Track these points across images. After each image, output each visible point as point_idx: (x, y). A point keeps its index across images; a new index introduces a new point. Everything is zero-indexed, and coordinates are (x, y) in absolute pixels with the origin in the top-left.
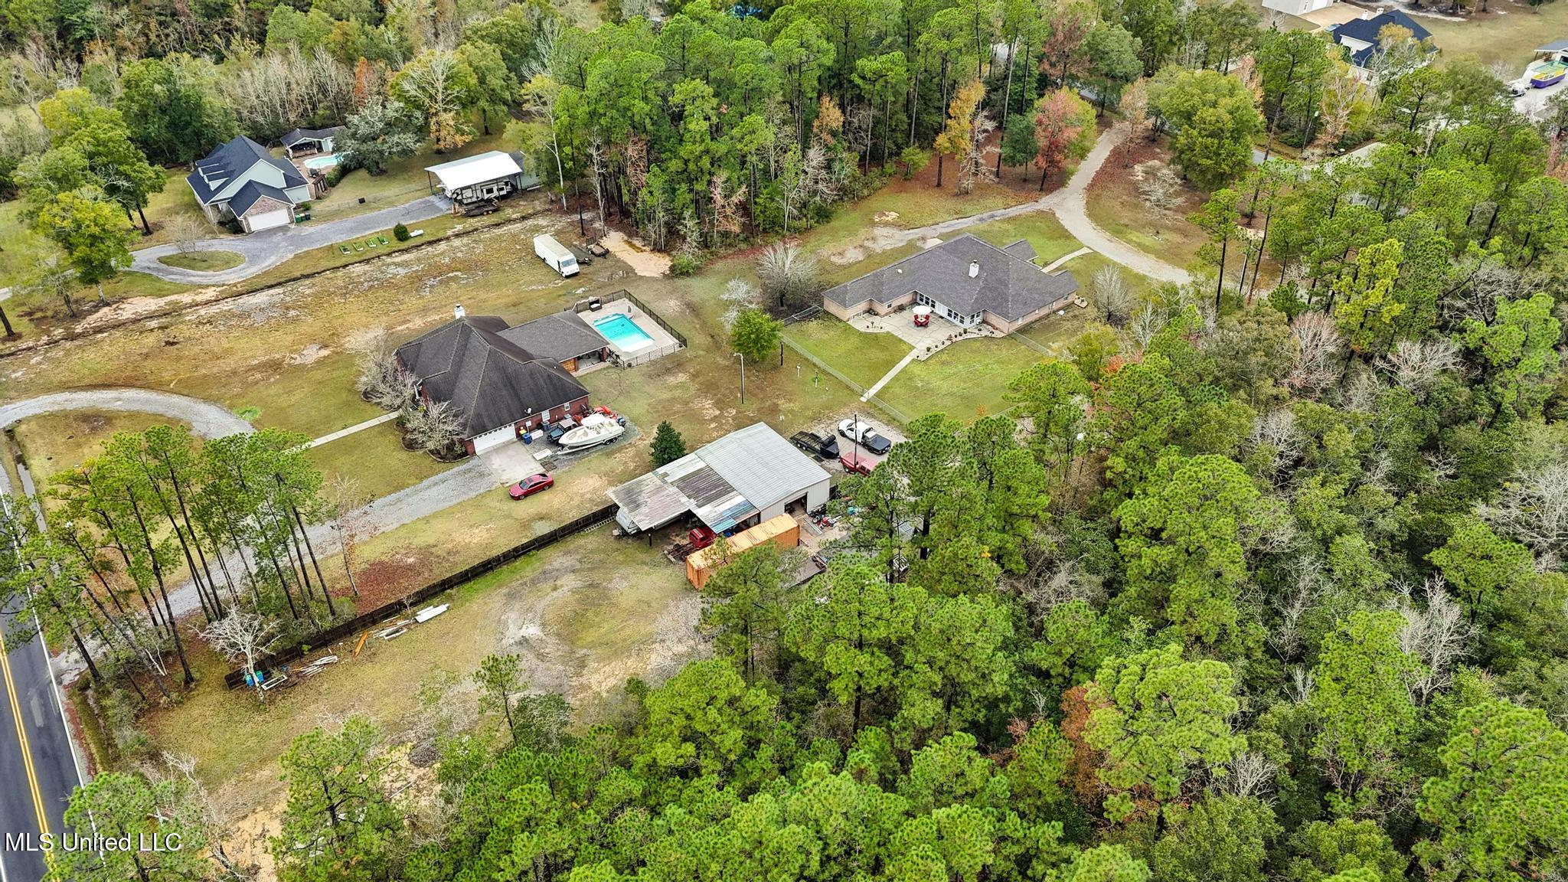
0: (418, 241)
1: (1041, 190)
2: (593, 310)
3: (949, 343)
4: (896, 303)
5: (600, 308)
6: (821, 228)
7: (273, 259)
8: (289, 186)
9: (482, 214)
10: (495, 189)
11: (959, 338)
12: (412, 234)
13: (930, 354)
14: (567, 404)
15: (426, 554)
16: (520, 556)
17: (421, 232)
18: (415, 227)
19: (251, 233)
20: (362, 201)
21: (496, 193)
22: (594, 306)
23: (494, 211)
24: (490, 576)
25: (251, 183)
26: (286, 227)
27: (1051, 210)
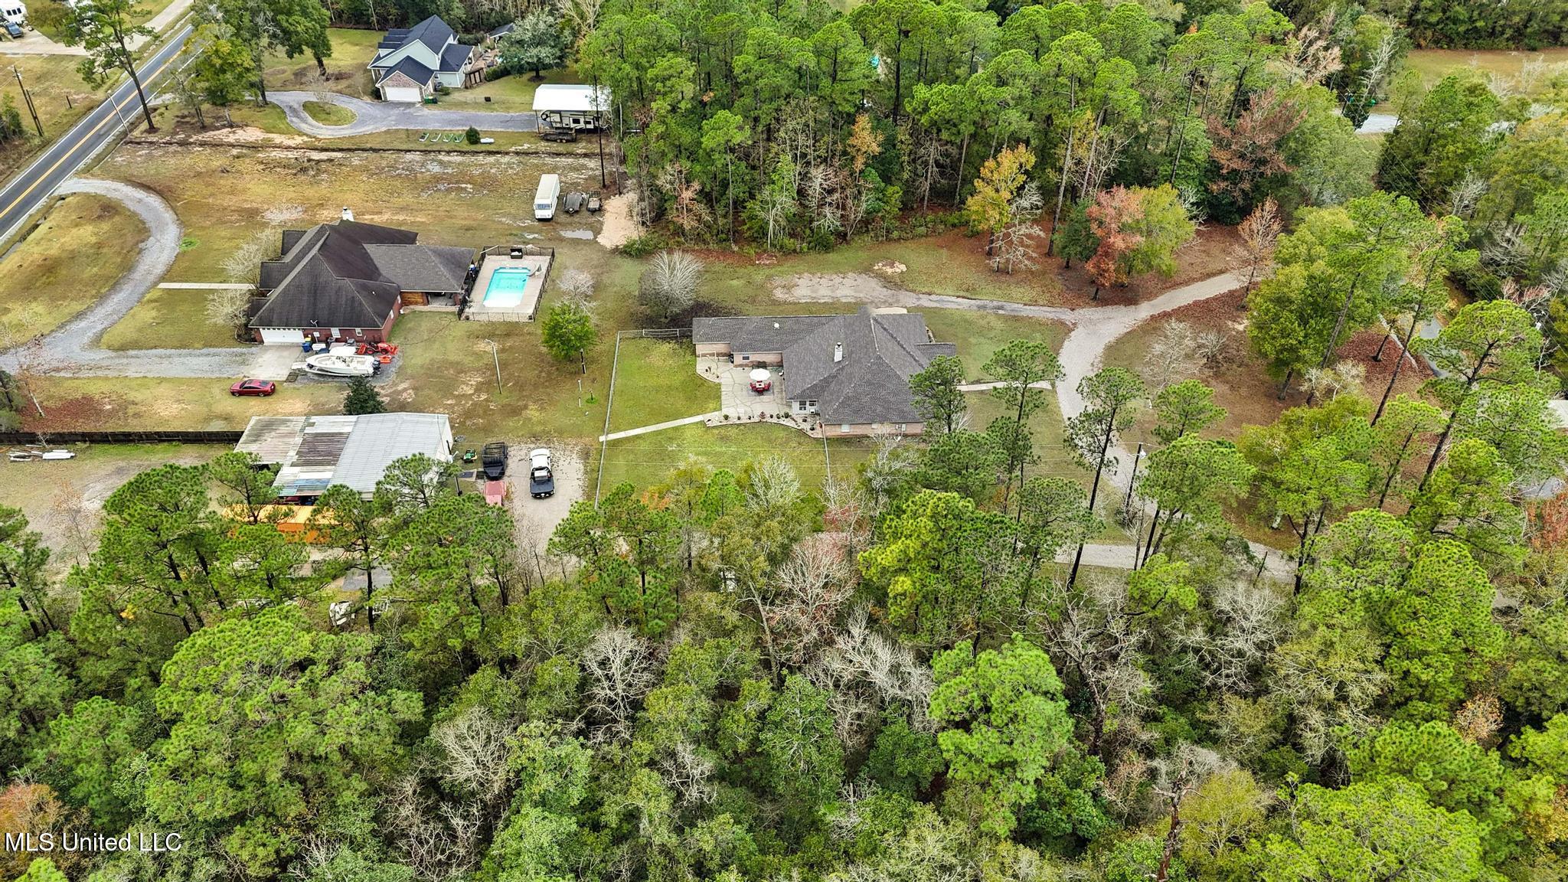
0: (484, 148)
1: (1095, 298)
2: (513, 257)
3: (757, 419)
4: (756, 357)
5: (521, 257)
7: (371, 127)
8: (441, 70)
9: (555, 141)
10: (582, 120)
11: (775, 420)
12: (482, 141)
13: (725, 423)
14: (358, 330)
15: (123, 406)
16: (164, 441)
17: (492, 140)
18: (491, 134)
19: (386, 101)
20: (488, 99)
21: (582, 125)
22: (516, 253)
23: (567, 141)
24: (130, 447)
25: (408, 58)
26: (413, 104)
27: (1074, 324)
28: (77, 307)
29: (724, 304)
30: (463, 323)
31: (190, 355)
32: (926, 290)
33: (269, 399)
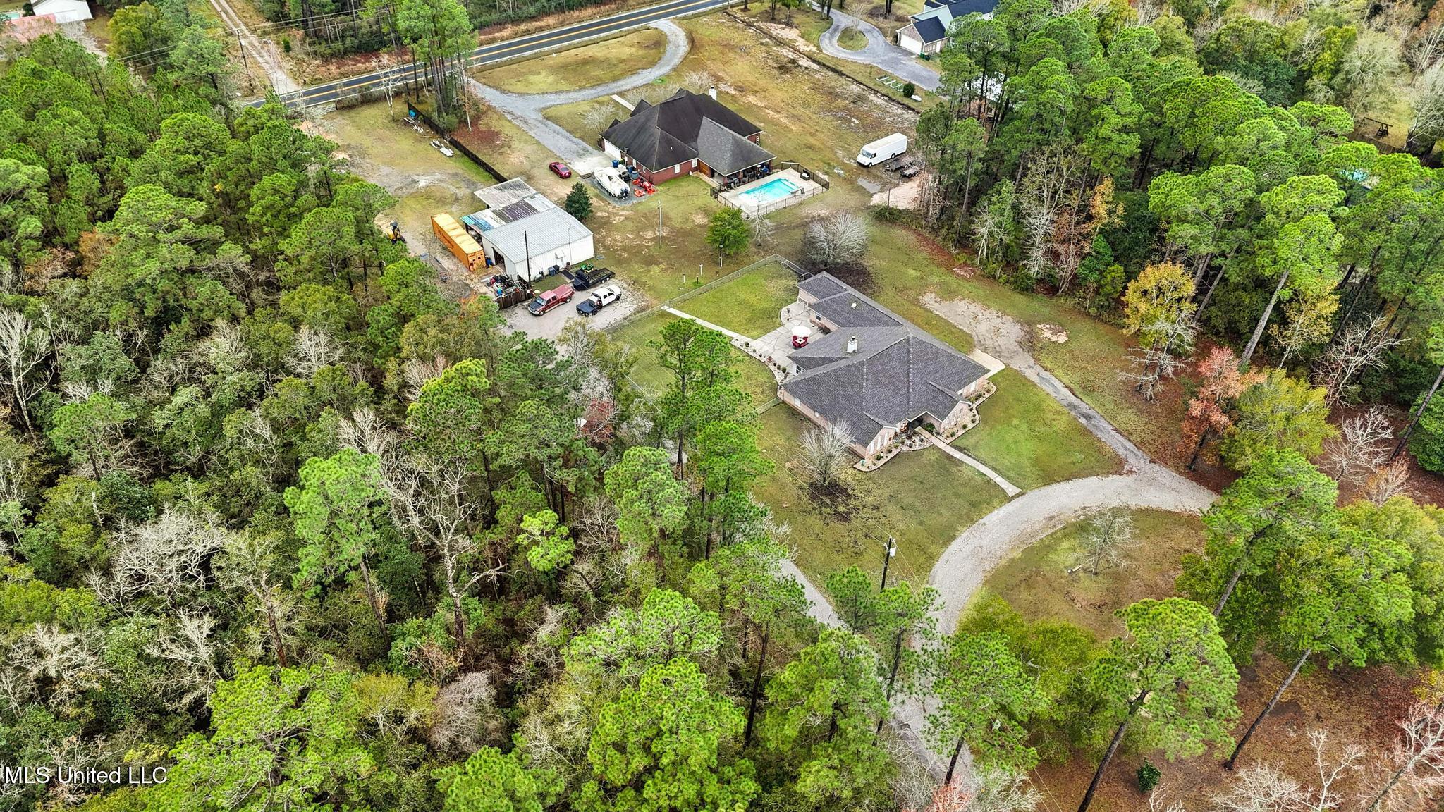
0: (912, 105)
2: (802, 177)
3: (762, 359)
4: (824, 322)
6: (1006, 289)
11: (774, 368)
12: (913, 96)
13: (744, 348)
14: (644, 168)
15: (501, 147)
17: (918, 99)
19: (899, 45)
25: (936, 19)
26: (912, 54)
27: (1131, 472)
28: (565, 88)
29: (880, 281)
30: (711, 199)
31: (567, 138)
32: (1049, 365)
33: (561, 181)
